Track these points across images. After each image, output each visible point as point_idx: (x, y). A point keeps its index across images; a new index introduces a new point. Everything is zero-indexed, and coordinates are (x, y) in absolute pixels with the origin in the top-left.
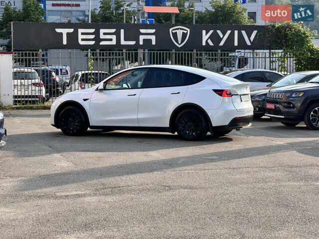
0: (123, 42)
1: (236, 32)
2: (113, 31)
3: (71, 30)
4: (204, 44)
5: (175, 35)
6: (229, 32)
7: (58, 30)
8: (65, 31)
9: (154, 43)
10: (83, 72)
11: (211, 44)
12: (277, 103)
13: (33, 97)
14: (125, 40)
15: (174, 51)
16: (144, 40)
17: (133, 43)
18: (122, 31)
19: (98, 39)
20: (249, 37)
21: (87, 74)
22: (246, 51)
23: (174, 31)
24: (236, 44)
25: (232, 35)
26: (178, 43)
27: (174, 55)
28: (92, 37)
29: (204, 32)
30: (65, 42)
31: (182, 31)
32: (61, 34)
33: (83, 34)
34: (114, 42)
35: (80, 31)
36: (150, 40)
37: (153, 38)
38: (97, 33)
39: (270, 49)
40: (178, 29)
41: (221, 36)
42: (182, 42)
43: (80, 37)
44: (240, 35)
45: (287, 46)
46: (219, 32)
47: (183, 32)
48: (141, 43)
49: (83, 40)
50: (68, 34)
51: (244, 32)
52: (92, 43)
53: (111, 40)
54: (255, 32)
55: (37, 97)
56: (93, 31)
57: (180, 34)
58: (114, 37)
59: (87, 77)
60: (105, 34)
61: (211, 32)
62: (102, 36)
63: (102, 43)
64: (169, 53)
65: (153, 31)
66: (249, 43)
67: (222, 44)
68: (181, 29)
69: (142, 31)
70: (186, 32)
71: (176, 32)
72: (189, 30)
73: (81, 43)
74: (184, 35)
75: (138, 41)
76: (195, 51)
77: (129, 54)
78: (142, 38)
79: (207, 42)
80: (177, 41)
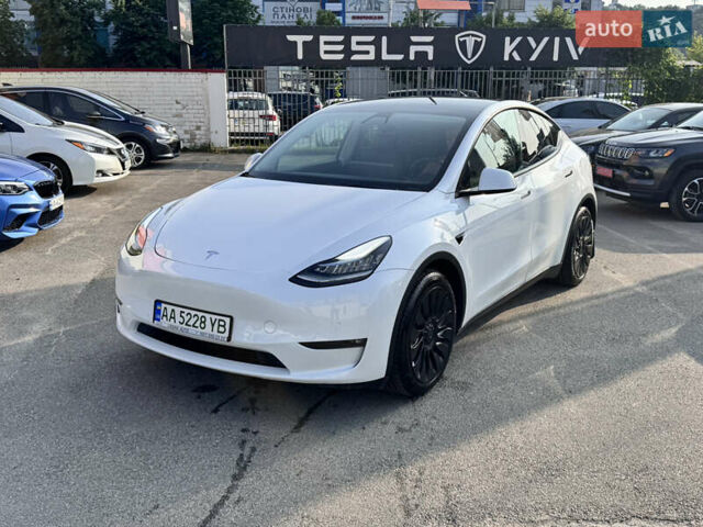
0: (385, 56)
1: (557, 39)
2: (371, 38)
3: (310, 38)
4: (506, 58)
5: (463, 45)
6: (546, 40)
7: (291, 38)
8: (300, 40)
9: (431, 57)
11: (517, 58)
12: (618, 166)
13: (257, 134)
14: (389, 53)
15: (460, 70)
16: (416, 53)
17: (400, 57)
18: (384, 39)
19: (348, 51)
20: (576, 47)
23: (461, 39)
24: (556, 58)
25: (550, 44)
26: (466, 56)
27: (460, 76)
28: (341, 47)
29: (507, 40)
30: (300, 56)
32: (295, 43)
33: (326, 43)
34: (371, 56)
35: (323, 39)
36: (426, 53)
37: (430, 50)
38: (347, 42)
39: (607, 66)
40: (468, 35)
41: (533, 45)
42: (473, 55)
43: (323, 48)
44: (563, 46)
45: (634, 62)
46: (530, 39)
47: (475, 40)
48: (412, 57)
49: (326, 52)
50: (304, 43)
51: (568, 40)
52: (341, 57)
53: (367, 52)
55: (262, 134)
56: (341, 38)
57: (470, 42)
58: (372, 48)
60: (358, 43)
61: (519, 39)
62: (354, 47)
63: (355, 57)
64: (453, 74)
65: (430, 39)
66: (575, 57)
67: (533, 58)
68: (473, 35)
69: (414, 39)
70: (479, 39)
71: (465, 41)
72: (484, 37)
73: (324, 57)
74: (477, 45)
75: (407, 54)
76: (492, 70)
77: (393, 74)
78: (413, 49)
79: (511, 54)
80: (465, 55)
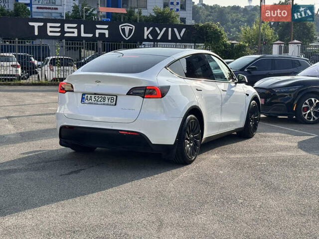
0: (83, 35)
1: (170, 29)
2: (75, 25)
3: (42, 24)
4: (145, 37)
5: (123, 30)
6: (164, 29)
7: (31, 24)
8: (36, 25)
9: (107, 36)
10: (51, 58)
11: (151, 38)
13: (11, 75)
14: (85, 33)
15: (122, 43)
16: (99, 33)
17: (91, 35)
18: (82, 26)
19: (63, 32)
20: (180, 34)
21: (54, 59)
22: (177, 44)
23: (122, 28)
24: (170, 38)
25: (167, 31)
27: (122, 46)
28: (59, 30)
29: (146, 28)
30: (36, 33)
31: (129, 27)
32: (34, 26)
33: (51, 27)
34: (76, 35)
35: (49, 25)
36: (104, 34)
37: (106, 32)
38: (62, 27)
39: (195, 43)
40: (126, 26)
41: (159, 32)
42: (129, 36)
43: (49, 29)
44: (173, 32)
45: (207, 41)
46: (157, 29)
47: (130, 29)
48: (97, 36)
49: (51, 32)
50: (39, 27)
51: (175, 30)
52: (59, 34)
53: (73, 33)
54: (184, 30)
55: (14, 76)
56: (59, 25)
57: (127, 29)
58: (76, 31)
59: (54, 61)
60: (68, 28)
61: (151, 28)
62: (66, 30)
63: (66, 35)
64: (119, 44)
65: (106, 27)
66: (179, 38)
67: (159, 38)
68: (128, 26)
69: (98, 26)
70: (132, 28)
71: (124, 28)
72: (134, 27)
73: (50, 34)
74: (131, 31)
75: (94, 34)
76: (138, 43)
78: (98, 32)
79: (147, 36)
80: (125, 35)
